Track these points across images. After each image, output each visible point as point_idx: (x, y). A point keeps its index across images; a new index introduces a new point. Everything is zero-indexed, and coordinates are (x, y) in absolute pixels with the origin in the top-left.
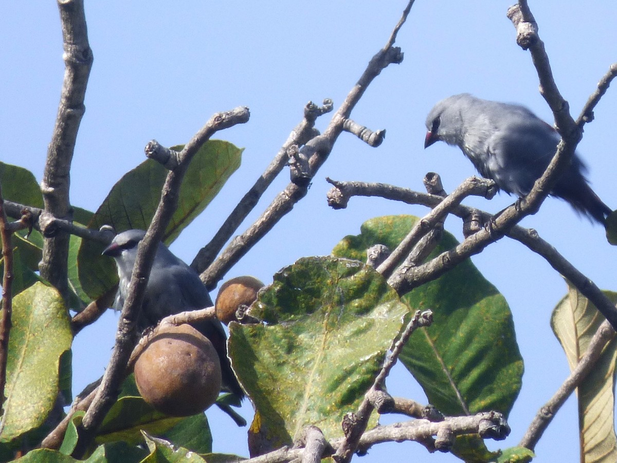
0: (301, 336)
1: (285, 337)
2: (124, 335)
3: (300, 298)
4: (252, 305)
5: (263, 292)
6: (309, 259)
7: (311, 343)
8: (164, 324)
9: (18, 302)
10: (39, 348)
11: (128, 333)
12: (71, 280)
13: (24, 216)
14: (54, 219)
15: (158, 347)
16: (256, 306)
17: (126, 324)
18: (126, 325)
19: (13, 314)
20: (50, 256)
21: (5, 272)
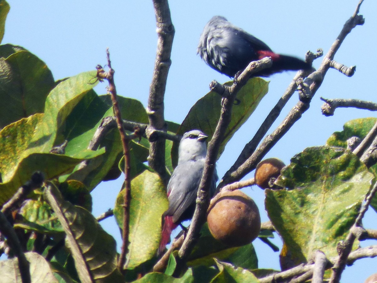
0: (309, 196)
1: (299, 197)
2: (202, 200)
3: (307, 172)
4: (278, 178)
5: (285, 169)
6: (312, 148)
7: (315, 200)
8: (224, 191)
9: (135, 183)
10: (149, 211)
11: (204, 198)
12: (168, 167)
13: (136, 130)
14: (155, 130)
15: (221, 205)
16: (280, 179)
17: (202, 193)
19: (132, 190)
20: (154, 153)
21: (126, 165)
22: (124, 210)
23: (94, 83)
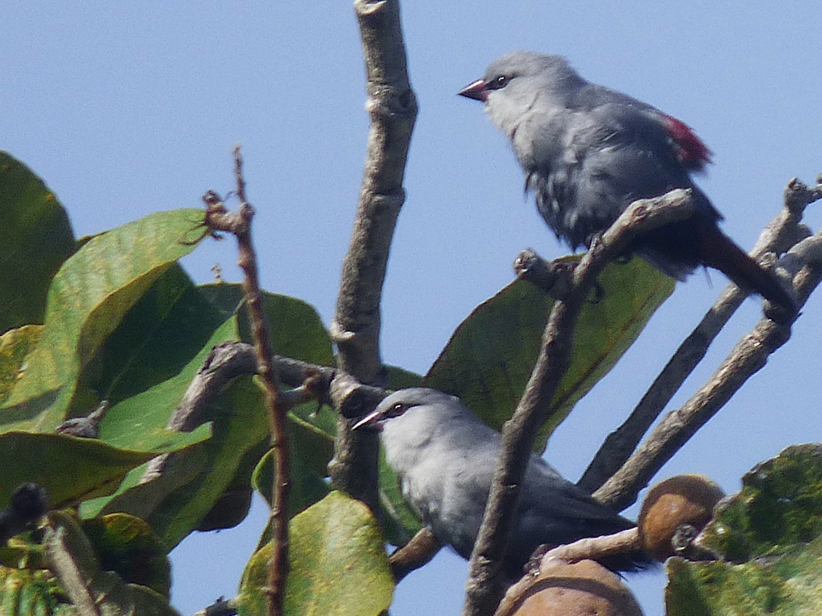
0: (791, 582)
1: (764, 584)
2: (481, 584)
3: (789, 515)
4: (706, 528)
5: (724, 505)
6: (805, 447)
7: (809, 593)
8: (550, 562)
9: (300, 528)
10: (337, 607)
11: (488, 580)
12: (386, 492)
13: (309, 380)
14: (359, 386)
15: (540, 600)
16: (713, 531)
17: (484, 565)
18: (484, 568)
19: (292, 547)
20: (350, 450)
21: (277, 477)
22: (268, 603)
23: (195, 243)
